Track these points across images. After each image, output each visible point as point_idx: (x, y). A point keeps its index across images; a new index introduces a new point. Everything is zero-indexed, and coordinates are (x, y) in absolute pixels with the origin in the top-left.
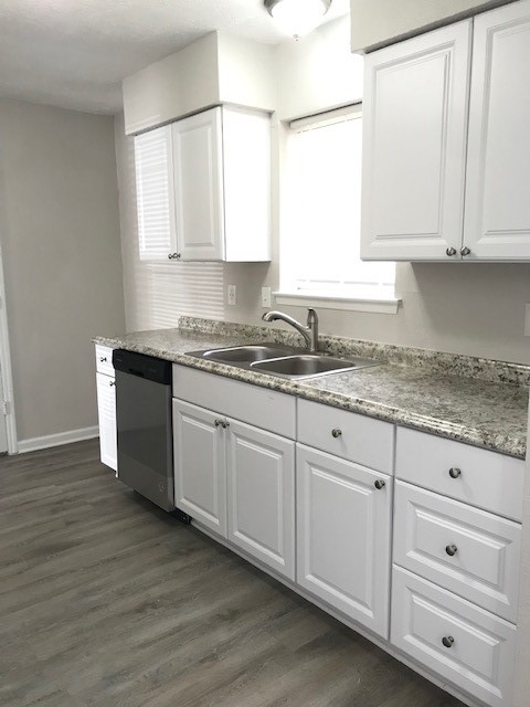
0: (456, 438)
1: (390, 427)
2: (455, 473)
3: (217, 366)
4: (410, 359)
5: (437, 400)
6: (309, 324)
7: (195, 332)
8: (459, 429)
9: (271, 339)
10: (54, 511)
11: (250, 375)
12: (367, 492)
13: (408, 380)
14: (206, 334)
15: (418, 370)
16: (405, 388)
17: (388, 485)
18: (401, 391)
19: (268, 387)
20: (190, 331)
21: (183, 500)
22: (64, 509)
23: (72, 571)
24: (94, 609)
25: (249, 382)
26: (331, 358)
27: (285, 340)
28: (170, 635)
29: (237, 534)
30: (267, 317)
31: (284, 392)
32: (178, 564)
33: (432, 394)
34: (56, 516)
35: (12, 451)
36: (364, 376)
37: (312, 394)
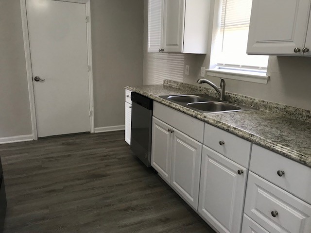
0: (284, 155)
1: (249, 143)
2: (281, 173)
3: (171, 104)
4: (270, 108)
5: (279, 132)
6: (221, 86)
7: (170, 87)
8: (286, 150)
9: (203, 92)
10: (102, 160)
11: (185, 109)
12: (234, 175)
13: (266, 119)
14: (174, 88)
15: (274, 115)
16: (263, 124)
17: (245, 173)
18: (260, 125)
19: (192, 116)
20: (168, 86)
21: (154, 163)
22: (106, 159)
23: (102, 187)
24: (107, 206)
25: (184, 112)
26: (230, 104)
27: (209, 93)
28: (137, 224)
29: (175, 183)
30: (199, 81)
31: (198, 119)
32: (148, 192)
33: (277, 128)
34: (102, 162)
35: (92, 132)
36: (243, 115)
37: (212, 122)
